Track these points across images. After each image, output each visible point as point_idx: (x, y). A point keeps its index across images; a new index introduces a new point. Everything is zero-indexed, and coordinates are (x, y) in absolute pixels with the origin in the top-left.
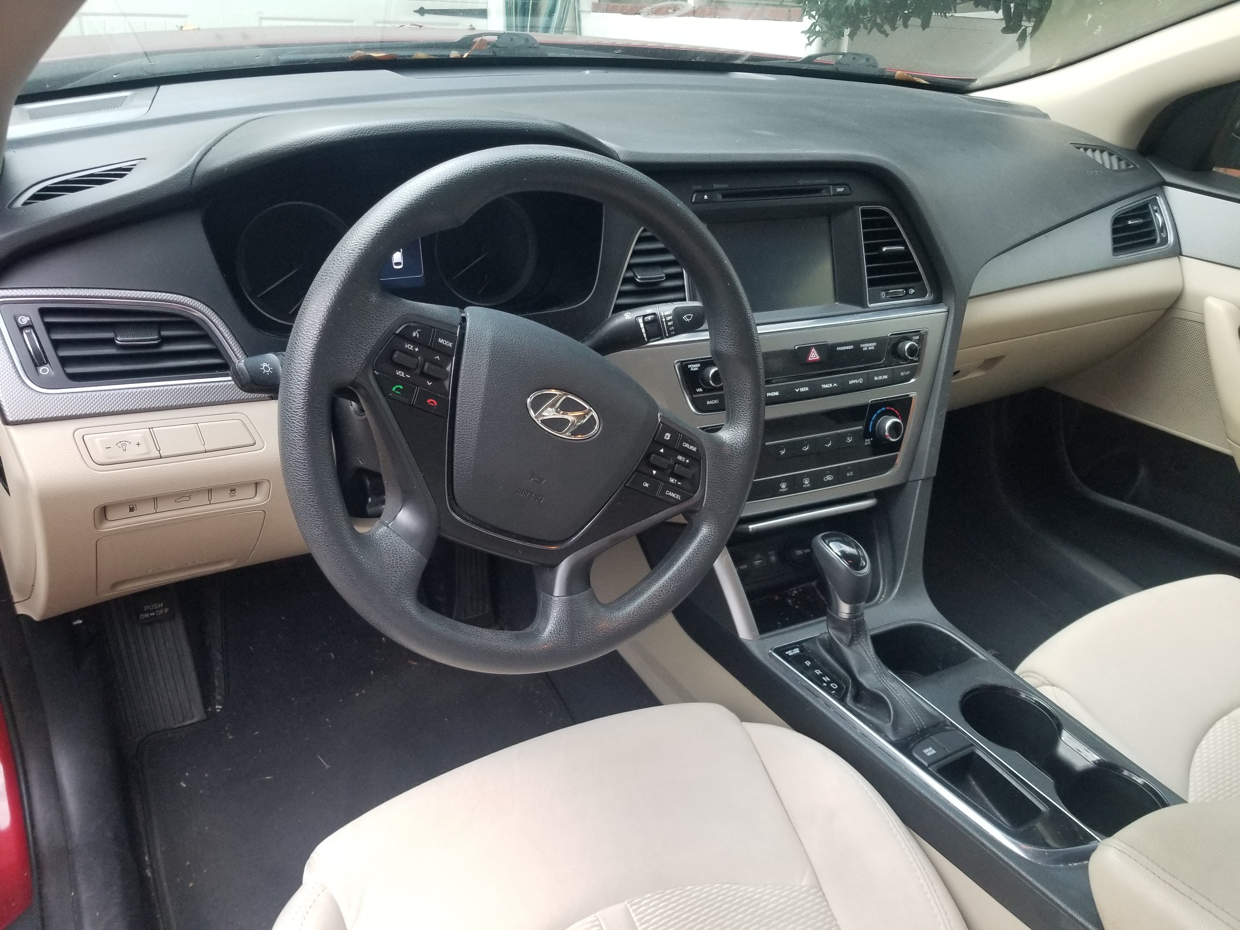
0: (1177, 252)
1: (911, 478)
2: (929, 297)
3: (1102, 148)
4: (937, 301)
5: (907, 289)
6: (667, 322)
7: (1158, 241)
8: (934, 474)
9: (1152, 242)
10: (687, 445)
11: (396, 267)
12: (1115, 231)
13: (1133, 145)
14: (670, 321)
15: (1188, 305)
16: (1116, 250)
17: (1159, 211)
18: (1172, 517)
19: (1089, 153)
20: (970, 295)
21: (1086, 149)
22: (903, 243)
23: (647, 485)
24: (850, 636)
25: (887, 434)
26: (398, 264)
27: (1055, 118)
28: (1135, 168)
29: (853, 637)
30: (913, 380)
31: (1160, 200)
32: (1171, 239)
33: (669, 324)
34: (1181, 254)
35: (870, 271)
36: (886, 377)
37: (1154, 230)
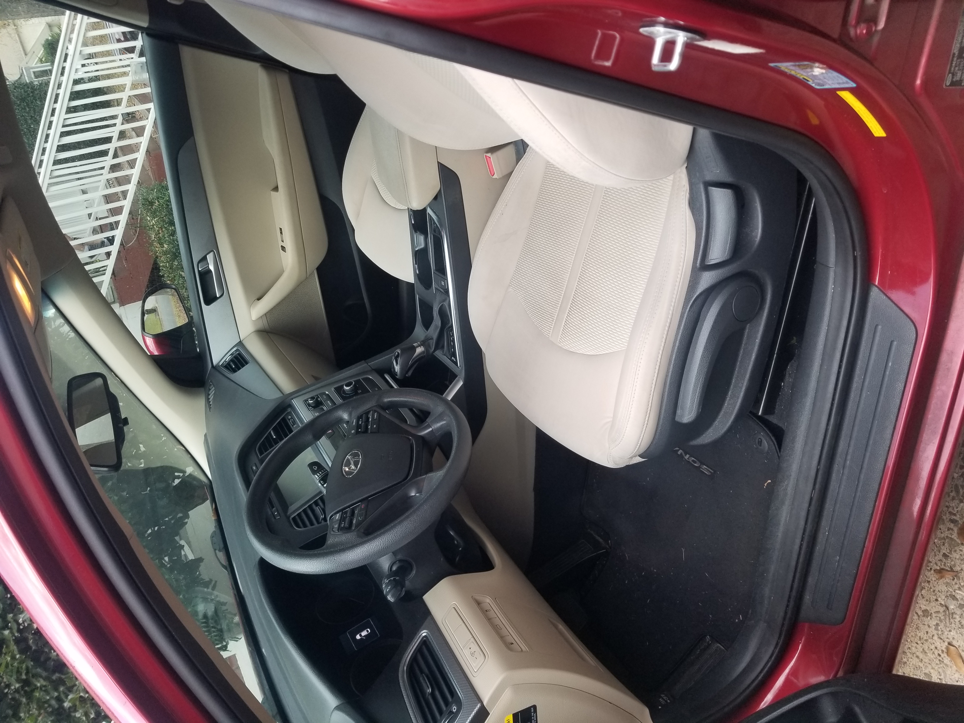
0: (240, 344)
1: (370, 369)
2: (289, 410)
3: (208, 399)
4: (291, 406)
5: (289, 420)
6: (320, 474)
7: (238, 353)
8: (363, 361)
9: (240, 354)
10: (354, 423)
11: (369, 631)
12: (239, 369)
13: (202, 389)
14: (319, 473)
15: (260, 326)
16: (247, 363)
17: (225, 361)
18: (358, 278)
19: (211, 403)
20: (282, 395)
21: (210, 405)
22: (270, 433)
23: (375, 426)
24: (429, 341)
25: (352, 386)
26: (368, 631)
27: (205, 431)
28: (211, 381)
29: (430, 340)
30: (327, 393)
31: (221, 364)
32: (235, 349)
33: (321, 473)
34: (240, 342)
35: (286, 436)
36: (329, 402)
37: (234, 357)
